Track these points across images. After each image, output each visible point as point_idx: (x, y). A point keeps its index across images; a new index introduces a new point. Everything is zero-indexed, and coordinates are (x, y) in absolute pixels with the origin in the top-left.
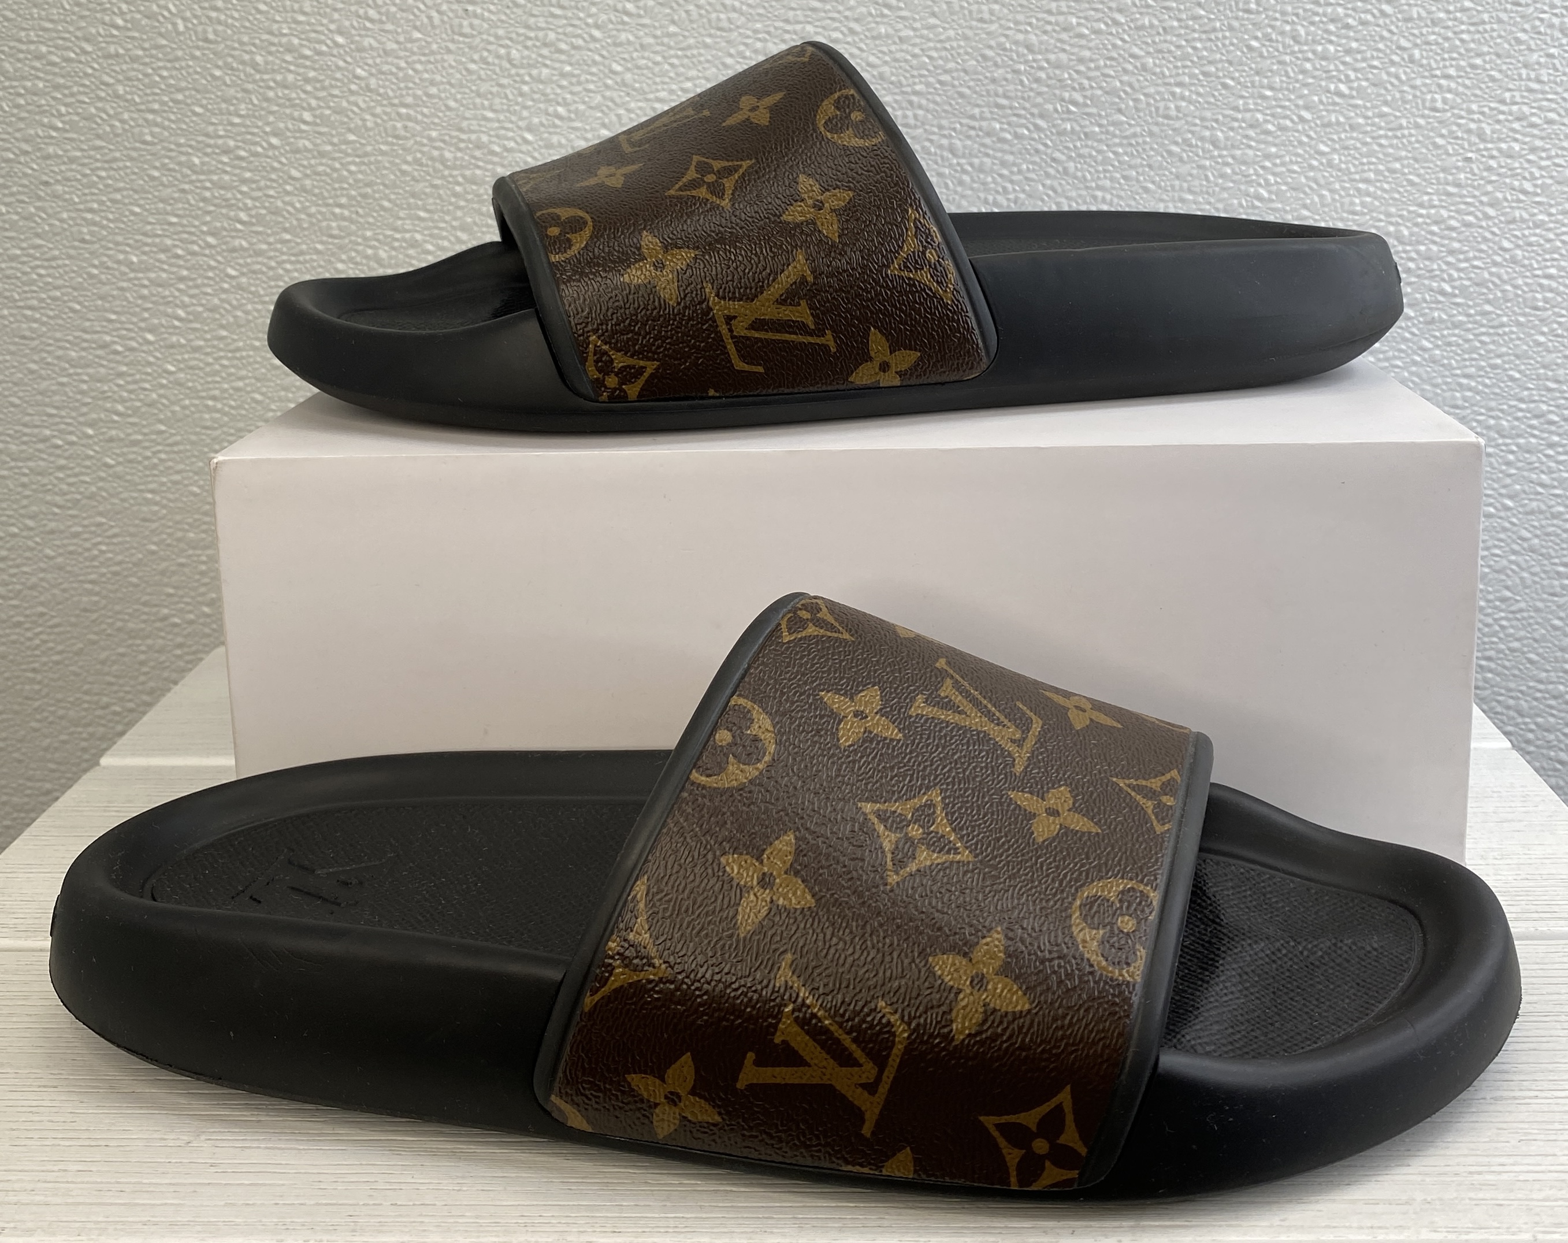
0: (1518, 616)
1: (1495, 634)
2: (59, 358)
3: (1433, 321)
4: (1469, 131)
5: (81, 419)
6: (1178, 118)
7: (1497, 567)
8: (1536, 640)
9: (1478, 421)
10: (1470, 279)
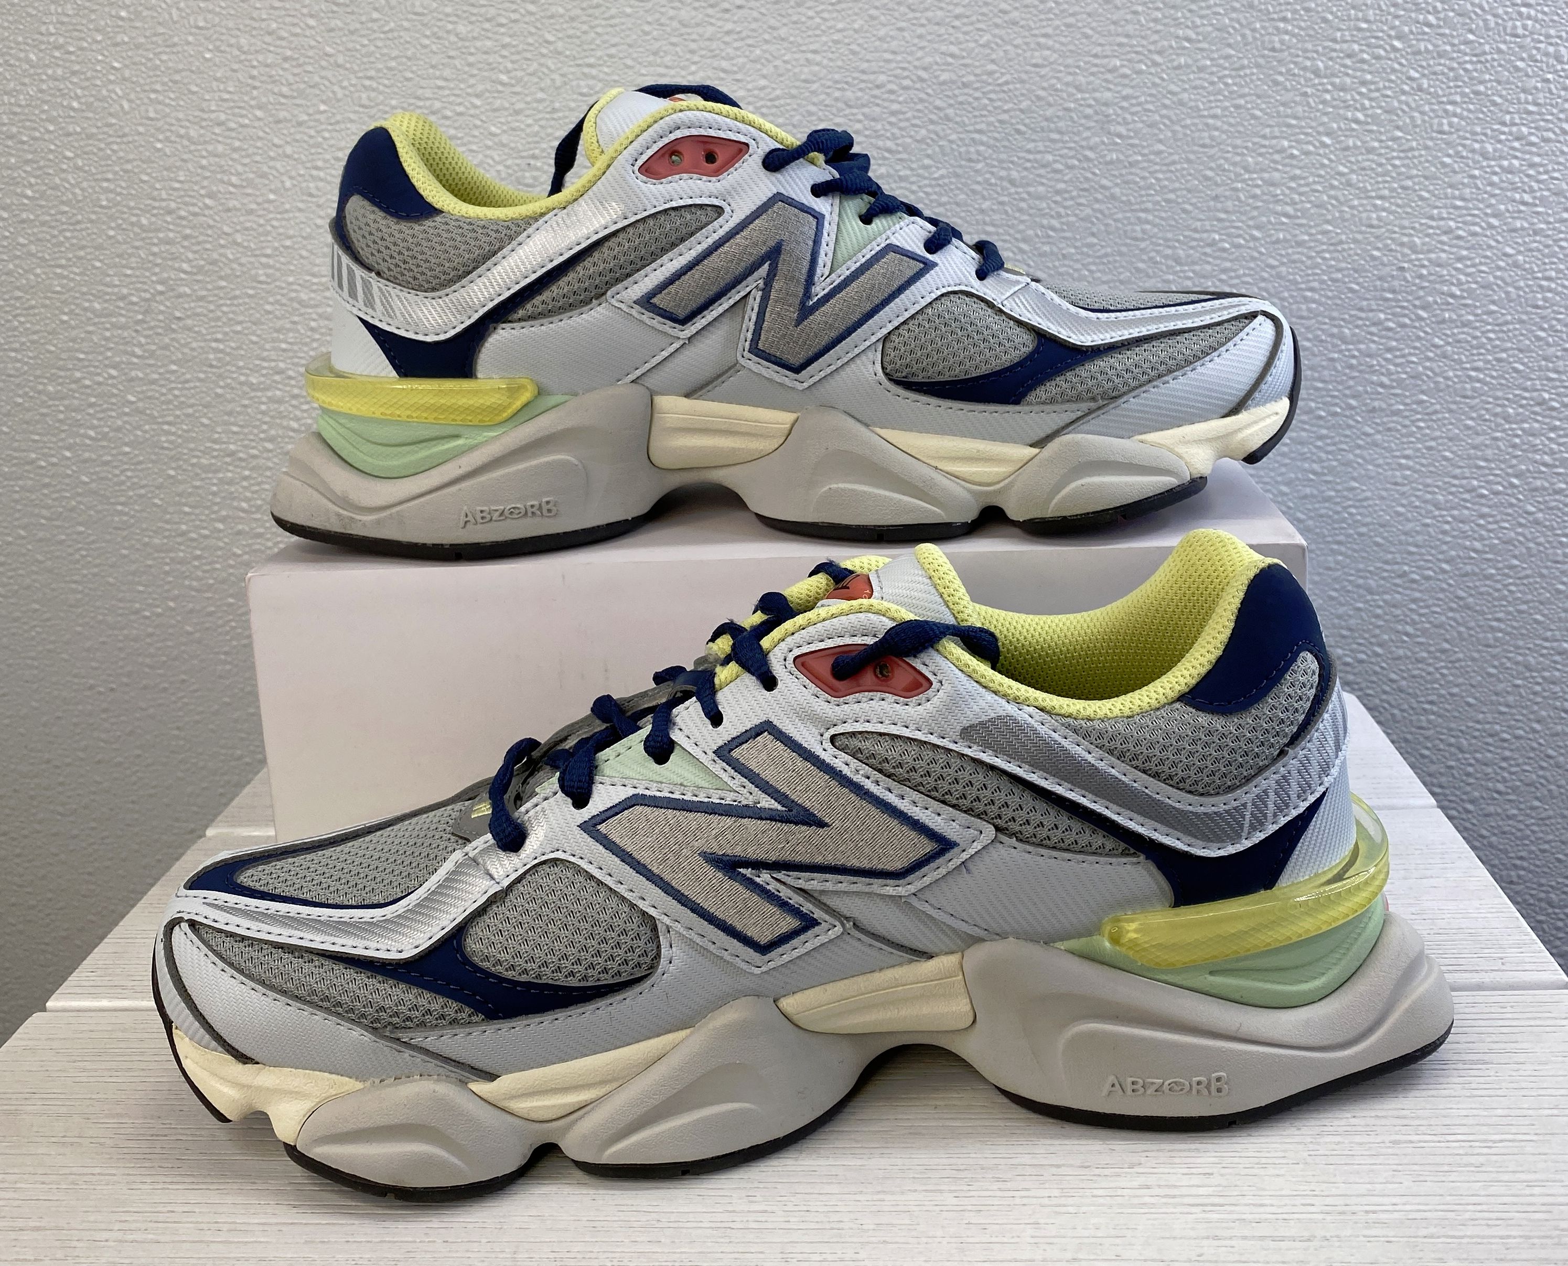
0: (1457, 665)
1: (1436, 681)
2: (193, 465)
3: (1374, 410)
4: (1402, 244)
5: (213, 516)
6: (1143, 240)
7: (1437, 622)
8: (1473, 686)
9: (1416, 496)
10: (1406, 373)
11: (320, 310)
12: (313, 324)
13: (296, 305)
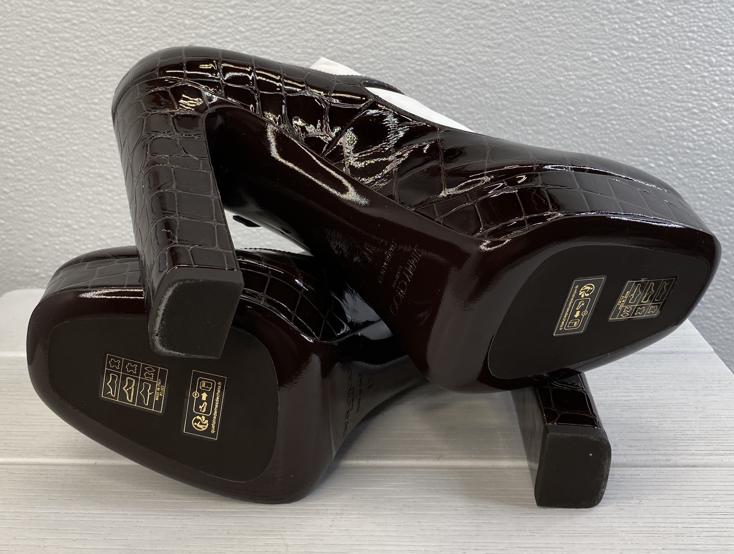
11: (61, 35)
12: (57, 44)
13: (45, 32)
